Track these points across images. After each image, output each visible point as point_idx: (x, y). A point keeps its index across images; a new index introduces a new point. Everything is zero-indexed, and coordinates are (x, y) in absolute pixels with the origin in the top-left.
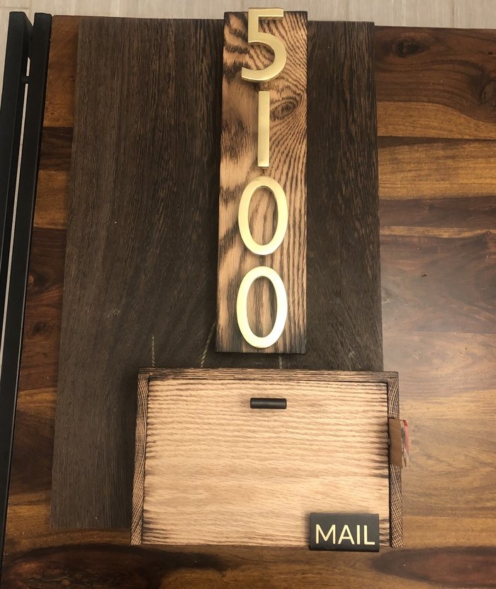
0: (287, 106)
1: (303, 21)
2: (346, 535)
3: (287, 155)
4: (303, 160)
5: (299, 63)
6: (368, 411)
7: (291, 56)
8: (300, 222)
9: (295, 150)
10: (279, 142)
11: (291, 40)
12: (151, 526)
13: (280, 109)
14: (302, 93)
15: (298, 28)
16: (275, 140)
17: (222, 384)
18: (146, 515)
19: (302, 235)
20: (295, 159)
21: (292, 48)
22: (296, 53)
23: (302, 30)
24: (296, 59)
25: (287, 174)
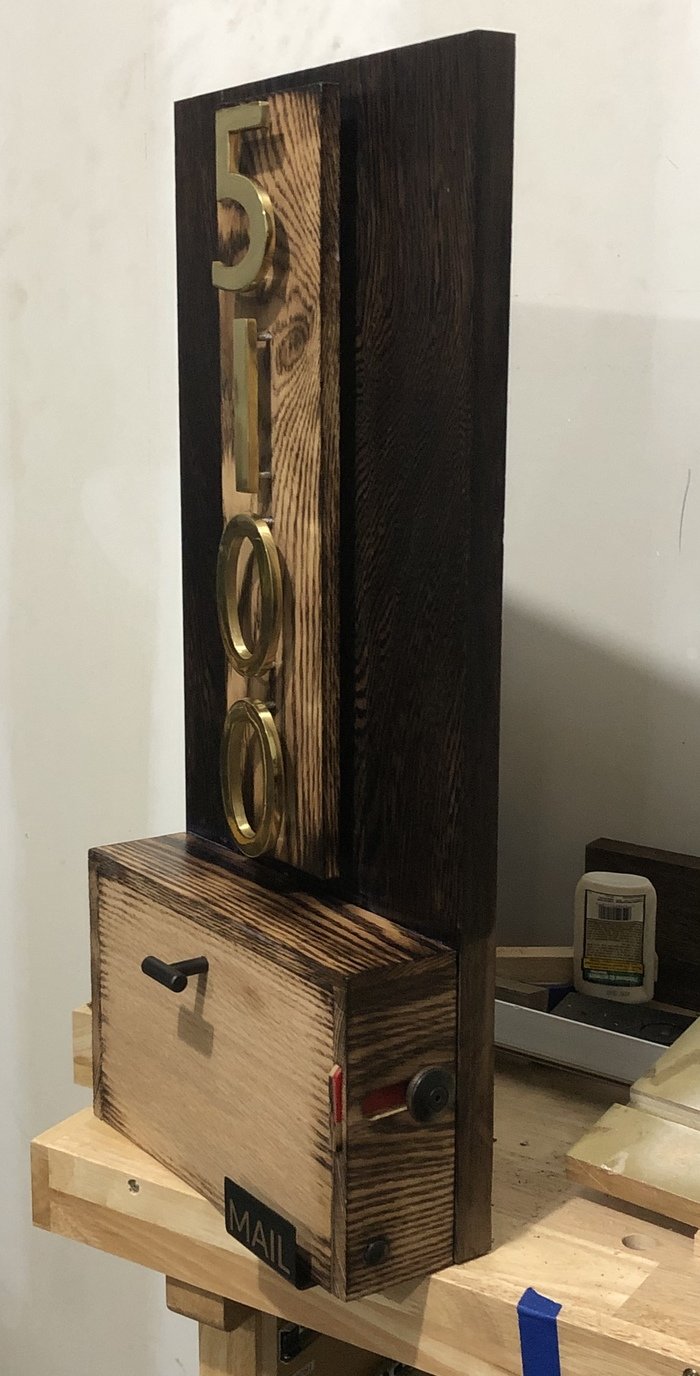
0: (296, 336)
1: (314, 112)
2: (259, 1237)
3: (297, 455)
4: (316, 468)
5: (312, 228)
6: (311, 1035)
7: (300, 209)
8: (314, 607)
9: (307, 444)
10: (287, 425)
11: (300, 169)
12: (109, 1099)
13: (287, 344)
14: (314, 307)
15: (308, 134)
16: (283, 419)
17: (162, 912)
18: (104, 1078)
19: (317, 636)
20: (307, 465)
21: (301, 191)
22: (307, 200)
23: (314, 138)
24: (306, 218)
25: (298, 497)
